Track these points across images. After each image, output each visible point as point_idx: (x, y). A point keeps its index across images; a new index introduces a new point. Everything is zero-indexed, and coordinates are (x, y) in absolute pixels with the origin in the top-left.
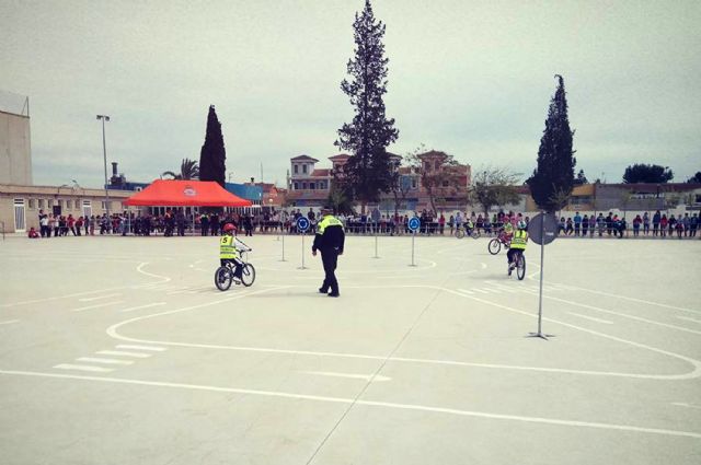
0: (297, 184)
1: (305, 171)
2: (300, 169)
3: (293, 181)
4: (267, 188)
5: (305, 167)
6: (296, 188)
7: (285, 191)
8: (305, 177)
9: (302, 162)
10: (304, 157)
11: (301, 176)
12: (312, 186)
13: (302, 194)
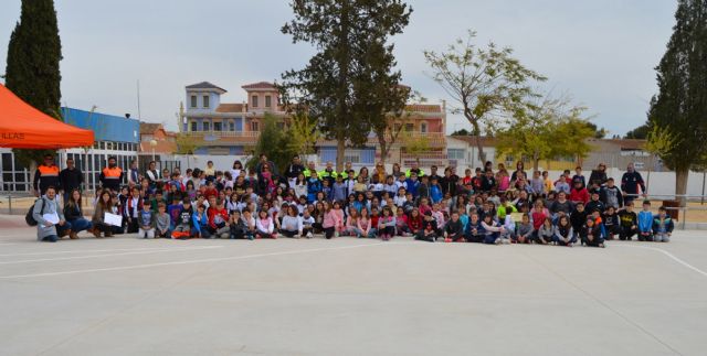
0: (195, 123)
1: (206, 104)
2: (200, 101)
3: (189, 118)
4: (149, 129)
5: (206, 98)
6: (194, 128)
7: (176, 136)
8: (206, 112)
9: (201, 92)
10: (205, 85)
11: (200, 111)
12: (218, 126)
13: (202, 138)
